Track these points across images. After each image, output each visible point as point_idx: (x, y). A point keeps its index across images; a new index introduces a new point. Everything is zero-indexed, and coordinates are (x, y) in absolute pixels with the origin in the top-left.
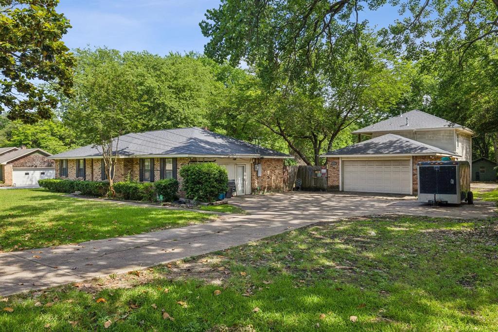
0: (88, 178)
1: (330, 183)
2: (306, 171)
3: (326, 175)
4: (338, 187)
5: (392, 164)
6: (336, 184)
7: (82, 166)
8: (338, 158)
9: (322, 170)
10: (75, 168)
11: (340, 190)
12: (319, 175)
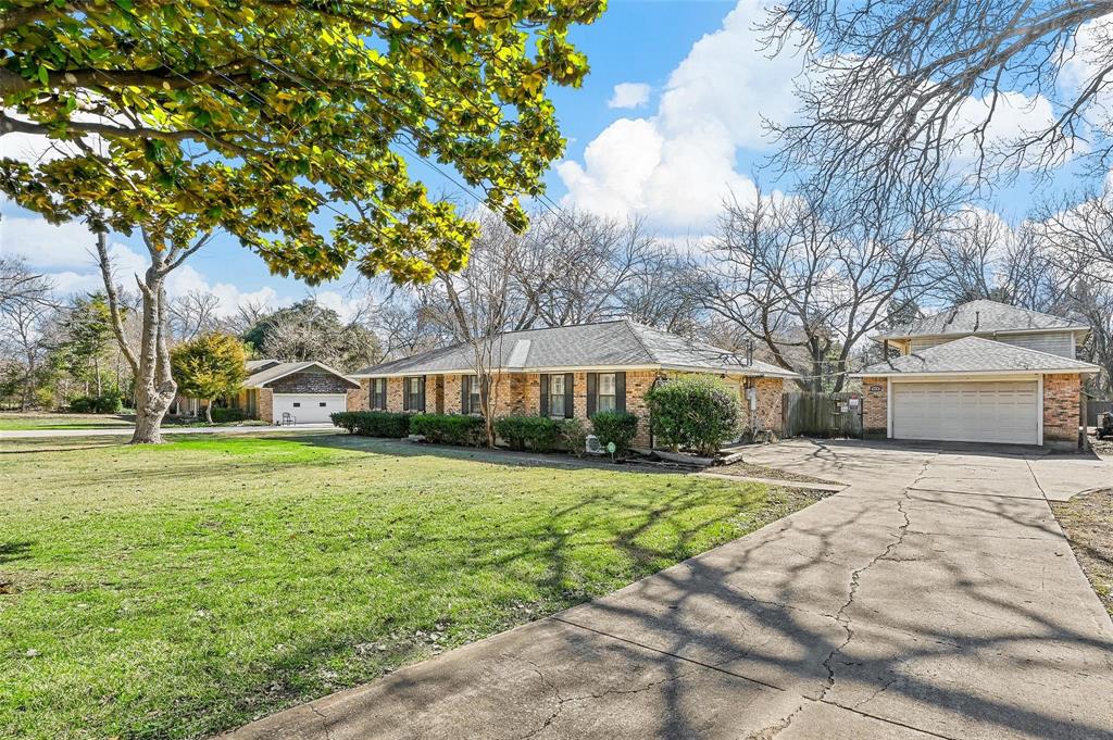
0: (431, 408)
1: (867, 424)
2: (817, 402)
3: (859, 408)
4: (884, 431)
5: (997, 390)
6: (878, 425)
7: (415, 390)
8: (886, 379)
9: (851, 401)
10: (402, 393)
11: (889, 436)
12: (844, 409)
